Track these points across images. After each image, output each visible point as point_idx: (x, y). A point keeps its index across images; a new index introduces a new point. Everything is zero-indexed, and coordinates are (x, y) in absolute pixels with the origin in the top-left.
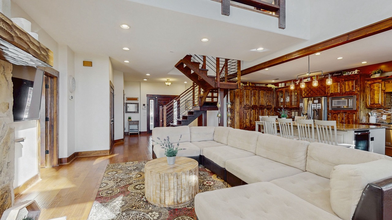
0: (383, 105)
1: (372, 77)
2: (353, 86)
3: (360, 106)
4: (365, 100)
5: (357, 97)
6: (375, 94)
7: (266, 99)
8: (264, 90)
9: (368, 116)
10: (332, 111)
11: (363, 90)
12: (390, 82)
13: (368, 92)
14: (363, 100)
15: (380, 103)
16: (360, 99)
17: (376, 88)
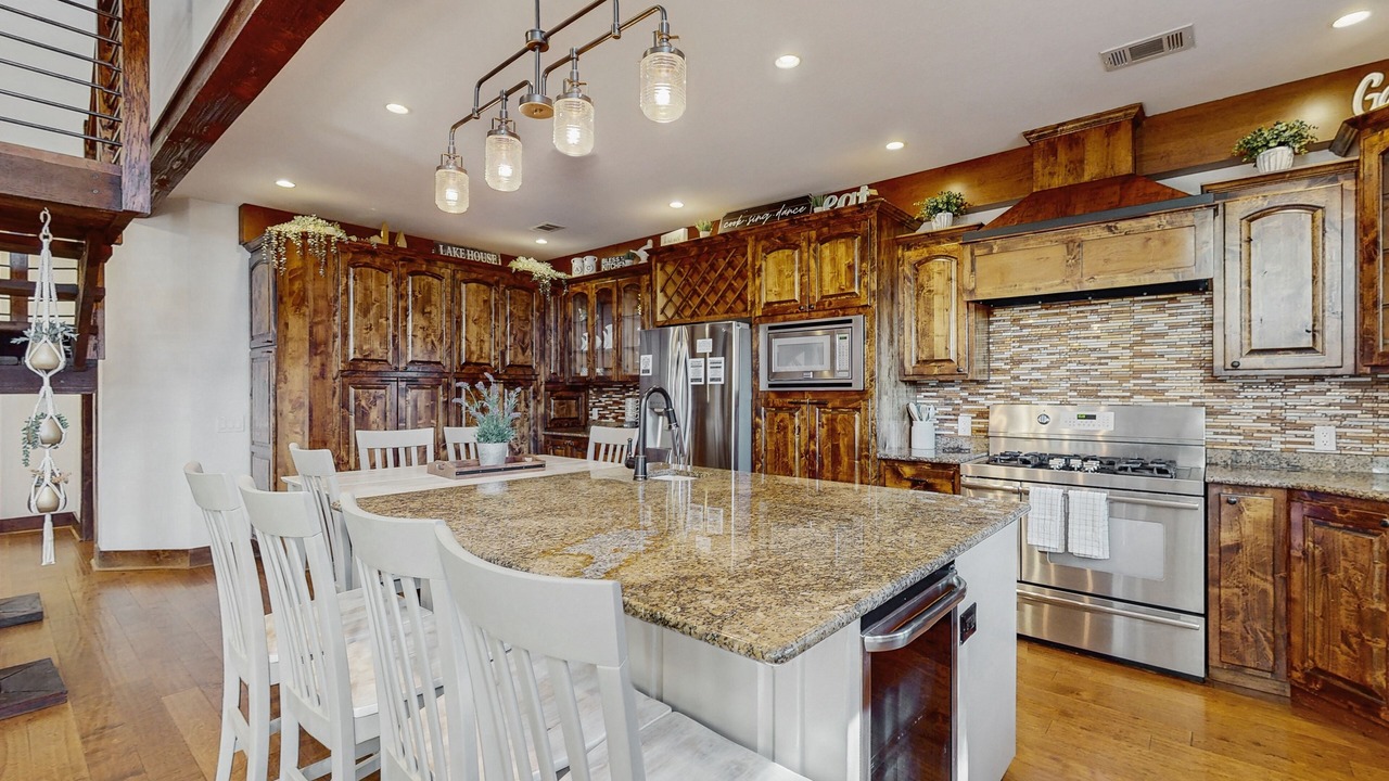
0: (964, 367)
1: (924, 229)
2: (851, 267)
3: (879, 370)
4: (896, 344)
5: (867, 325)
6: (936, 313)
7: (499, 333)
8: (489, 285)
9: (906, 422)
10: (772, 396)
11: (889, 292)
12: (996, 249)
13: (908, 301)
14: (891, 341)
15: (953, 356)
16: (879, 335)
17: (937, 283)
